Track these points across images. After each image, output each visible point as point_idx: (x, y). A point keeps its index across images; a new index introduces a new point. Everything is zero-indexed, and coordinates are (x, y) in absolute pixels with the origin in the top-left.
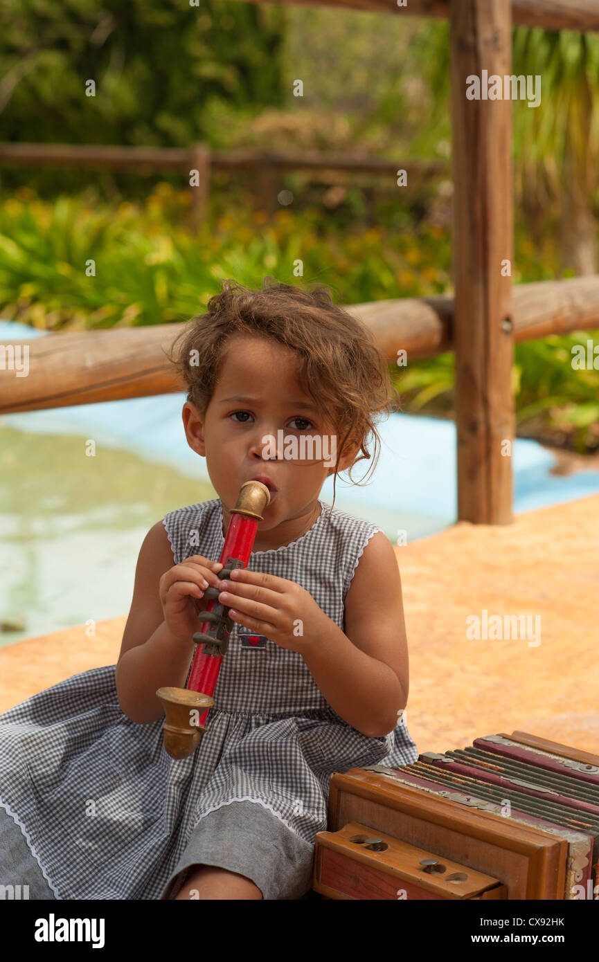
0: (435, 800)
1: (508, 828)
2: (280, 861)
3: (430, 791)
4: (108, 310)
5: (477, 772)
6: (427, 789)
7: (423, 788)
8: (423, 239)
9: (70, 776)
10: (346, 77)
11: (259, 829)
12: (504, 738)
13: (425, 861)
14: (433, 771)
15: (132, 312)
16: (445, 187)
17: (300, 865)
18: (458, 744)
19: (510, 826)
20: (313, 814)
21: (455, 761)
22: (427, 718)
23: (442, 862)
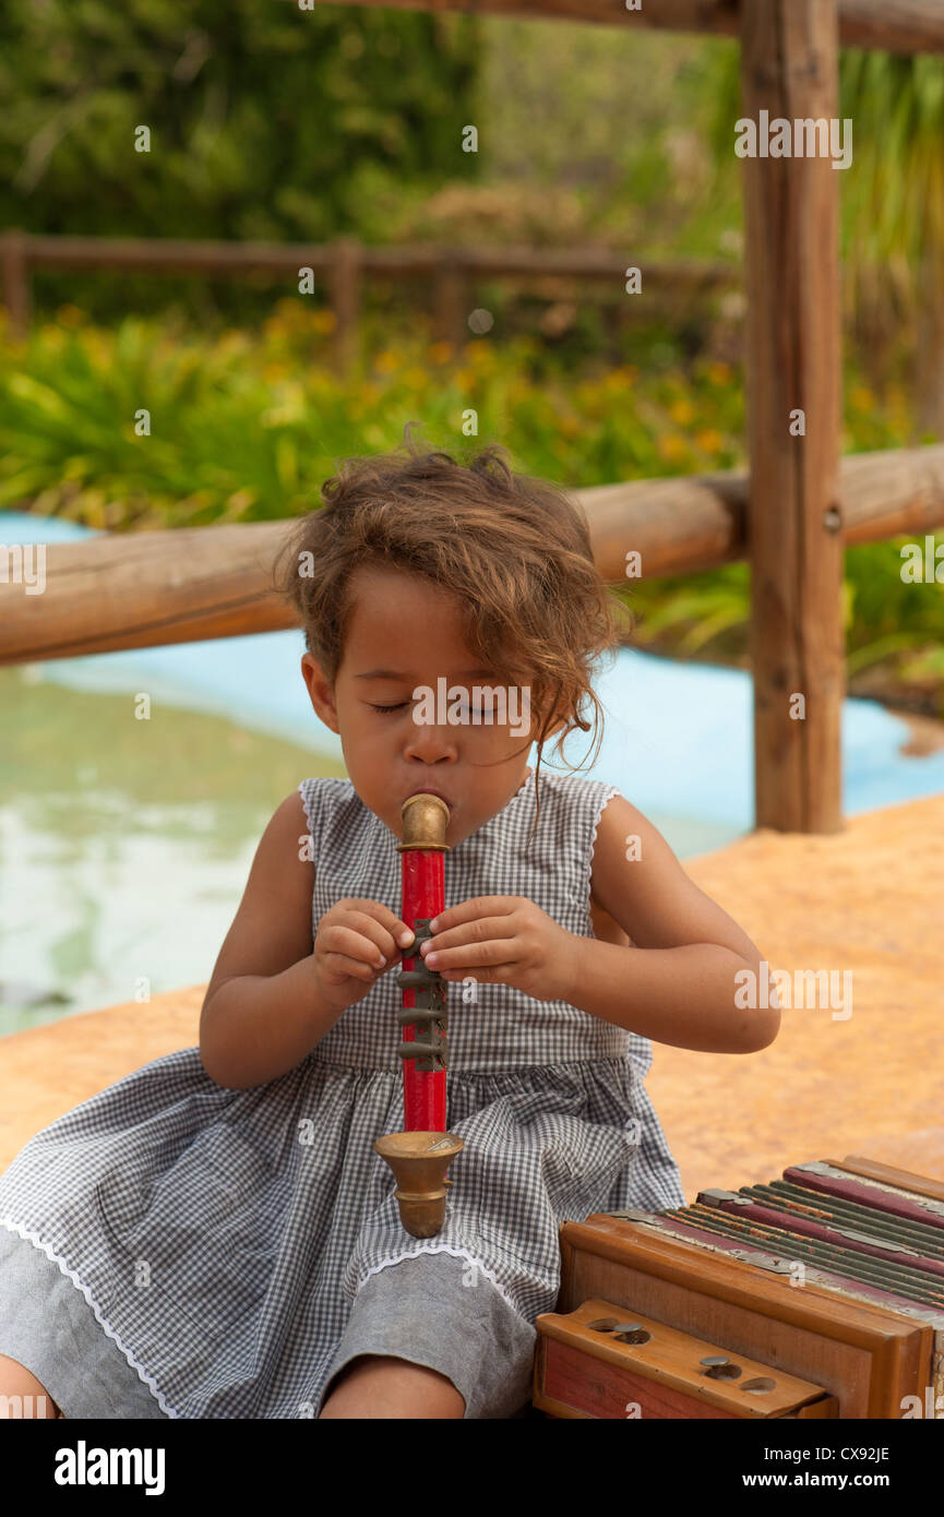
0: (724, 1265)
1: (841, 1308)
2: (489, 1350)
3: (717, 1249)
4: (204, 499)
5: (789, 1220)
6: (711, 1247)
7: (704, 1245)
8: (697, 385)
9: (157, 1203)
10: (577, 131)
11: (461, 1298)
12: (832, 1166)
13: (708, 1359)
14: (721, 1219)
15: (241, 501)
16: (733, 305)
17: (519, 1359)
18: (757, 1176)
19: (842, 1304)
20: (543, 1276)
21: (756, 1203)
22: (710, 1137)
23: (736, 1360)
